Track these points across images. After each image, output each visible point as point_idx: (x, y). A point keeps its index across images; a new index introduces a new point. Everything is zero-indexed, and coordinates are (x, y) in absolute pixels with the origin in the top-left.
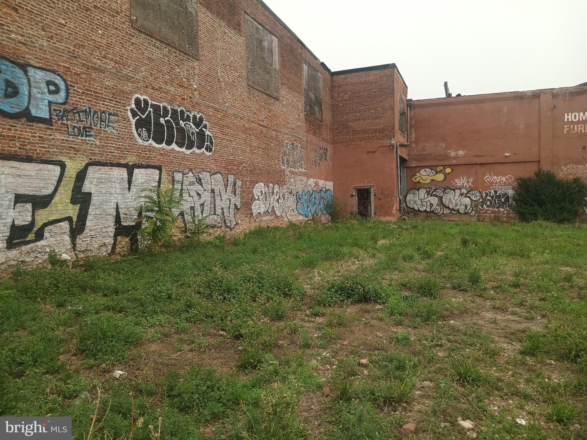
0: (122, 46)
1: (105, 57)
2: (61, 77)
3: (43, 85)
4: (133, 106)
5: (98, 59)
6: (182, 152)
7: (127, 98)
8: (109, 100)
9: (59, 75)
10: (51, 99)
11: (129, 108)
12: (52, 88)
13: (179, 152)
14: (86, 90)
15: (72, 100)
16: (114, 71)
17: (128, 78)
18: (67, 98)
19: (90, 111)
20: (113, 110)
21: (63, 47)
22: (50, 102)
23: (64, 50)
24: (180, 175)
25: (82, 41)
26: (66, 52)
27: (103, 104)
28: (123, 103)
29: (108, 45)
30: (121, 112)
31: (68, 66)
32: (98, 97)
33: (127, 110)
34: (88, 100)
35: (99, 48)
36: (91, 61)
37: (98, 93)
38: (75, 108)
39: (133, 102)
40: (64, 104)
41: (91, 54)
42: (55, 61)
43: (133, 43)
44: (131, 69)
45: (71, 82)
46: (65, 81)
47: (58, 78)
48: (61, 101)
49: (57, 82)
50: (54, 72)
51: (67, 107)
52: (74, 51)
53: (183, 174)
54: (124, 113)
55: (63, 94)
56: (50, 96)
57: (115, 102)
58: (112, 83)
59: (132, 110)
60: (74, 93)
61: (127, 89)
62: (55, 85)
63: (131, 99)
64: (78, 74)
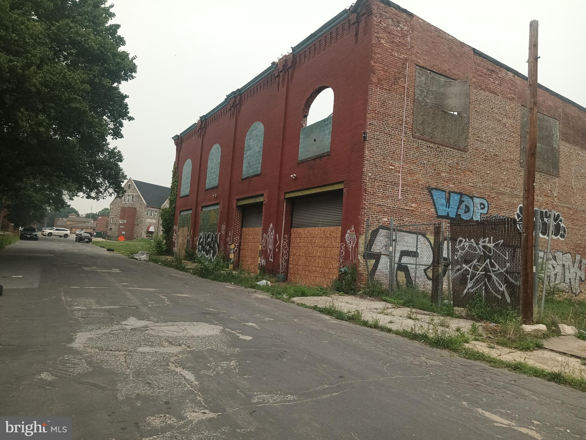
0: (515, 178)
1: (506, 186)
2: (486, 200)
3: (479, 205)
4: (518, 212)
5: (503, 188)
6: (544, 238)
7: (515, 207)
8: (507, 209)
9: (485, 199)
10: (481, 212)
11: (516, 213)
12: (482, 206)
13: (542, 238)
14: (497, 205)
15: (490, 211)
16: (510, 193)
17: (516, 196)
18: (488, 211)
19: (497, 217)
20: (508, 215)
21: (488, 185)
22: (481, 213)
23: (488, 186)
24: (543, 253)
25: (496, 180)
26: (489, 187)
27: (503, 212)
28: (513, 211)
29: (508, 180)
30: (512, 215)
31: (489, 194)
32: (502, 208)
33: (515, 214)
34: (497, 211)
35: (503, 182)
36: (500, 190)
37: (502, 206)
38: (491, 216)
39: (518, 209)
40: (486, 214)
41: (500, 186)
42: (484, 193)
43: (520, 175)
44: (518, 190)
45: (490, 202)
46: (487, 202)
47: (485, 201)
48: (485, 212)
49: (484, 203)
50: (483, 198)
51: (487, 215)
52: (492, 186)
53: (544, 253)
54: (514, 216)
55: (486, 209)
56: (481, 210)
57: (509, 211)
58: (509, 200)
59: (517, 214)
60: (491, 208)
61: (515, 202)
62: (484, 205)
63: (517, 208)
64: (494, 198)
